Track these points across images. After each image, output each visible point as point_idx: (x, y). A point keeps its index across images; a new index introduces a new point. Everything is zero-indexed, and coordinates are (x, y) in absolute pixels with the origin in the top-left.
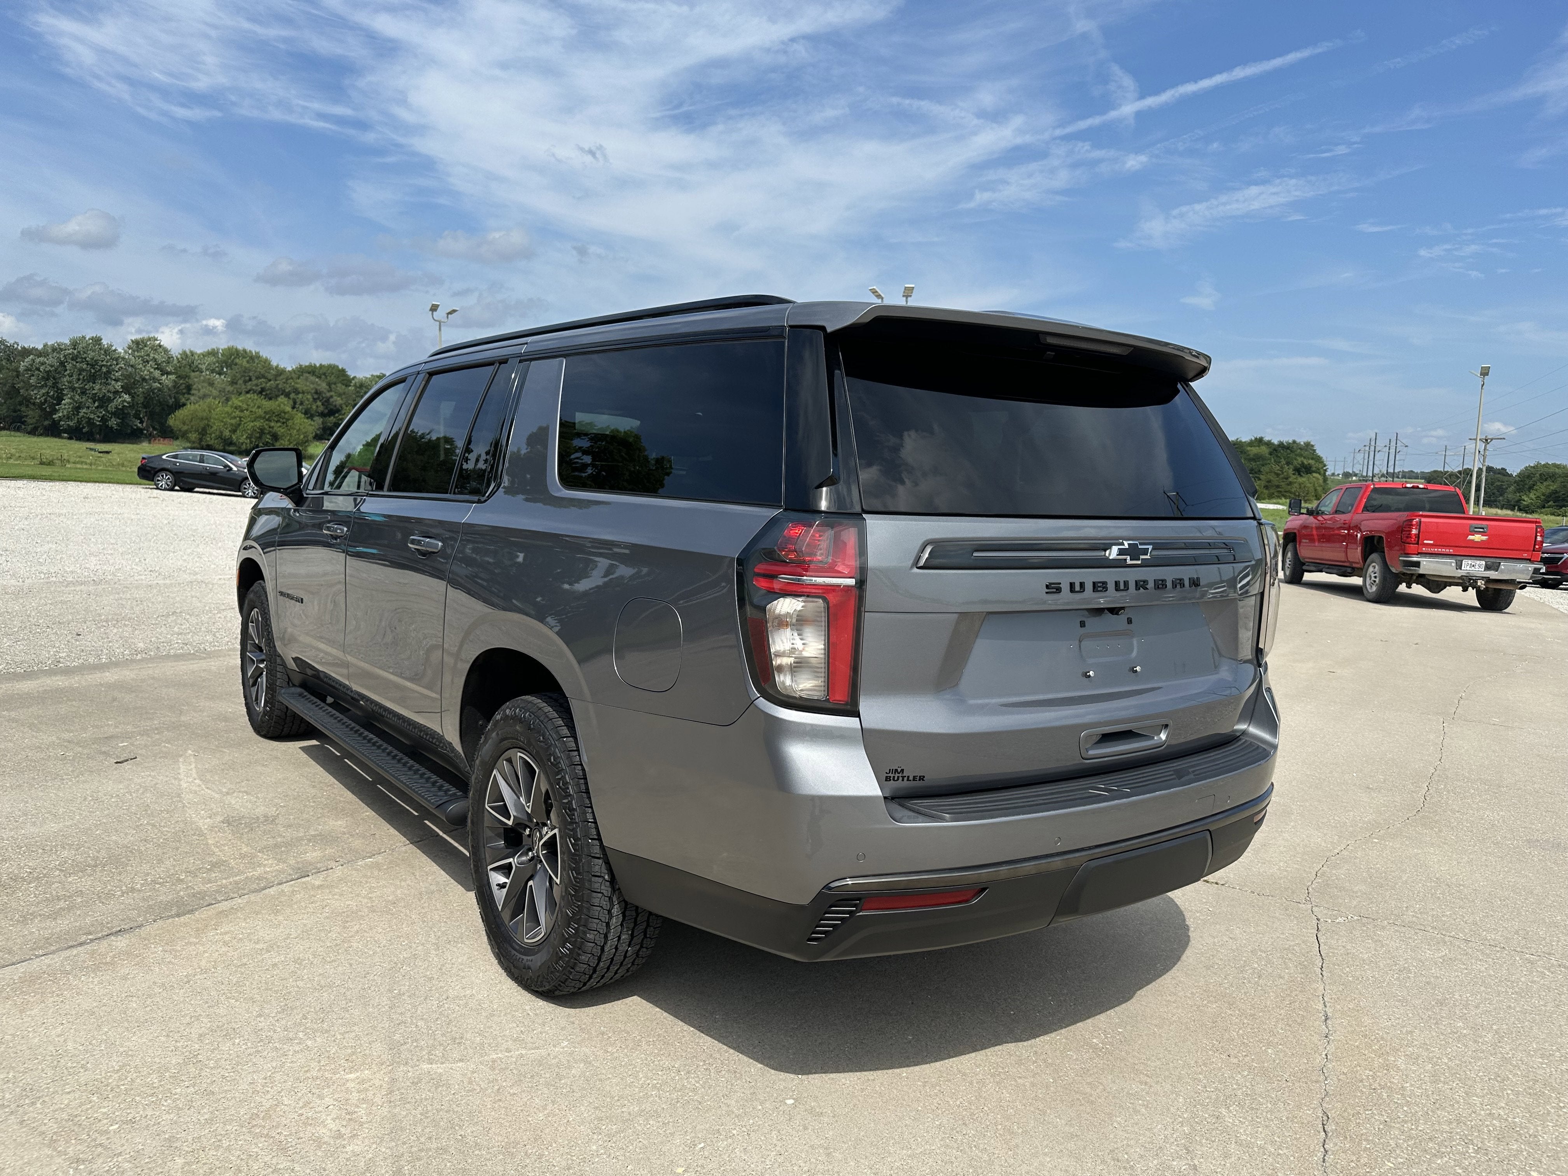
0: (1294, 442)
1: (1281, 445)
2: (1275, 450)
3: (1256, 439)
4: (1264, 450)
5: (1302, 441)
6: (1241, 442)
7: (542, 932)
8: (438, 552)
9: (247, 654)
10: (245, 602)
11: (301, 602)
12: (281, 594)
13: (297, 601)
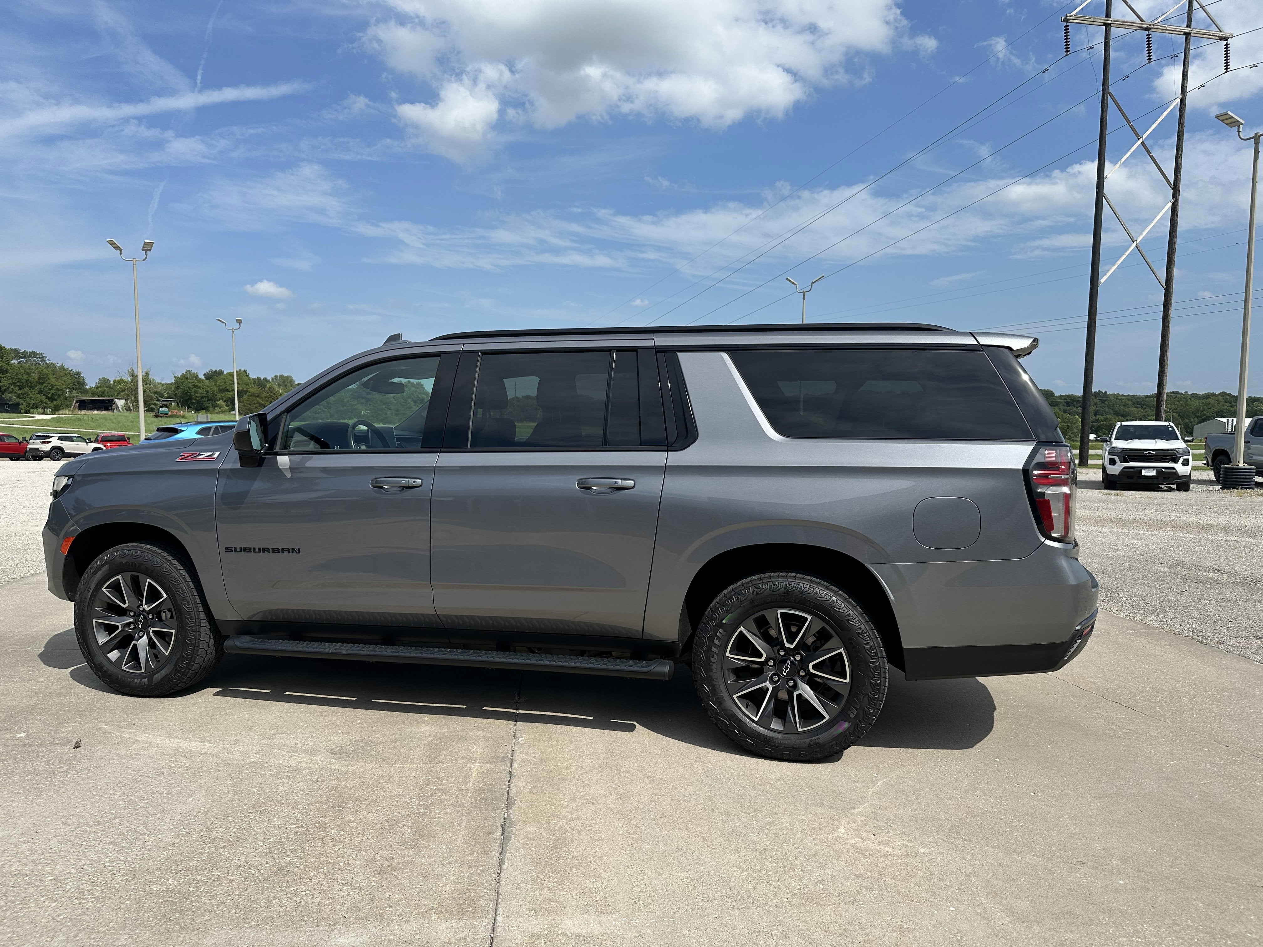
7: (825, 718)
8: (634, 487)
9: (94, 620)
10: (91, 568)
11: (292, 553)
12: (228, 550)
13: (283, 552)
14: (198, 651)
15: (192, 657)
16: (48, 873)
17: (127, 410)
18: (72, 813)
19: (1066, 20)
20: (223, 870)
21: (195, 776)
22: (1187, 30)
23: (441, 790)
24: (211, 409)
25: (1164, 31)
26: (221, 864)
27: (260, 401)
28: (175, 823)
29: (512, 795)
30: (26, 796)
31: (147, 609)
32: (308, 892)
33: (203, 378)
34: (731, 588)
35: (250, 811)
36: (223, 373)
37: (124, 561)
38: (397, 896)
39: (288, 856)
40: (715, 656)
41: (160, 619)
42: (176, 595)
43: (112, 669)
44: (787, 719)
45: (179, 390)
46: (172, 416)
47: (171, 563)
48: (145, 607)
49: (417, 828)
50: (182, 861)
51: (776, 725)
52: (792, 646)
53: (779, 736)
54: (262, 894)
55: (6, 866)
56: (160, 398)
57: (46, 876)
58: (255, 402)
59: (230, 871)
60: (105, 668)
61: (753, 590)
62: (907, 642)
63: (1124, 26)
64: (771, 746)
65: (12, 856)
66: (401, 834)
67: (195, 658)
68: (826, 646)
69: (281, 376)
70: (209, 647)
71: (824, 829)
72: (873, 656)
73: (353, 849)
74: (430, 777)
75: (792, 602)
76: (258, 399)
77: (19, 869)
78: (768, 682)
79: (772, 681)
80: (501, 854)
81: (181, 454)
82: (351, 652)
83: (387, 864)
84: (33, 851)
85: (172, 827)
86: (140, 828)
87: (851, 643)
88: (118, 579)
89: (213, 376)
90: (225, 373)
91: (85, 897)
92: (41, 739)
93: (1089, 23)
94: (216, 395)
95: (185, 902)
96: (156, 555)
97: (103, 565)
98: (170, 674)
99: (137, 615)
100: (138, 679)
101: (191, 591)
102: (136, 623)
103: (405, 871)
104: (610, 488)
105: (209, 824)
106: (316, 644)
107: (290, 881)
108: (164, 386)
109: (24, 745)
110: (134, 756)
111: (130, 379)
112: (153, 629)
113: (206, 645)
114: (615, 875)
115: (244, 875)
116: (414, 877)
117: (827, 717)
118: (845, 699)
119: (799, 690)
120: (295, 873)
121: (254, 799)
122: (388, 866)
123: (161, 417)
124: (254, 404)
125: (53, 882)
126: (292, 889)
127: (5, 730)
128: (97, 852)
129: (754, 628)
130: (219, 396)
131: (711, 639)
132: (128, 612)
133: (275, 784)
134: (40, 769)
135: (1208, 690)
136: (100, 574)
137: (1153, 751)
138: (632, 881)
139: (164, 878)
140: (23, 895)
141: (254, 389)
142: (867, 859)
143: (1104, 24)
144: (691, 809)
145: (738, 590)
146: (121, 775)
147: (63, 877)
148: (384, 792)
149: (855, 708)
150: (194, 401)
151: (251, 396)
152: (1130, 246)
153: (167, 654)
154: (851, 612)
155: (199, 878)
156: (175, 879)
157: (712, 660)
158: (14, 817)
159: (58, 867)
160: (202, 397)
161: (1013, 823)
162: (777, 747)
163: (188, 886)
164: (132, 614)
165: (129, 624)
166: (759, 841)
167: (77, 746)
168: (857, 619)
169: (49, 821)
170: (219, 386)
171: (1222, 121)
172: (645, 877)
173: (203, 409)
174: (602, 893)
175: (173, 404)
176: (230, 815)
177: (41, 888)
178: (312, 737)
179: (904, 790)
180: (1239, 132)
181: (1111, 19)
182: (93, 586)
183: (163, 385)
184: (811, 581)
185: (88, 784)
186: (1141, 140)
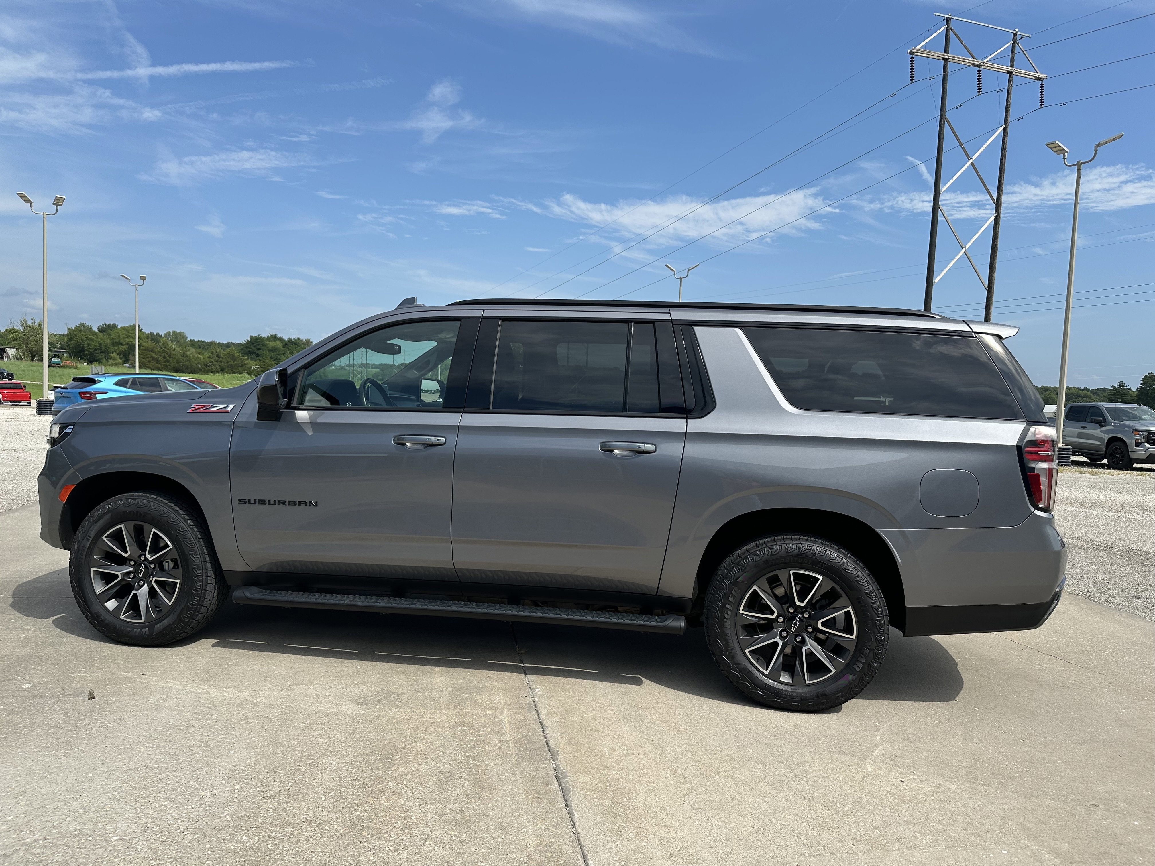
0: (299, 339)
1: (290, 340)
2: (286, 344)
3: (272, 336)
4: (279, 344)
5: (303, 338)
6: (261, 337)
7: (832, 671)
8: (655, 452)
9: (92, 569)
10: (91, 516)
11: (310, 505)
12: (242, 501)
13: (299, 505)
14: (203, 601)
15: (197, 607)
16: (112, 833)
17: (18, 359)
18: (112, 768)
19: (912, 53)
20: (295, 825)
21: (228, 728)
22: (1010, 69)
23: (483, 741)
24: (104, 361)
25: (991, 69)
26: (290, 820)
27: (154, 355)
28: (225, 777)
29: (552, 745)
30: (57, 750)
31: (150, 559)
32: (392, 848)
33: (97, 331)
34: (745, 548)
35: (298, 764)
36: (117, 328)
37: (128, 510)
38: (483, 850)
39: (356, 810)
40: (729, 613)
41: (162, 569)
42: (183, 545)
43: (109, 618)
44: (796, 672)
45: (72, 342)
46: (63, 367)
47: (179, 513)
48: (148, 557)
49: (474, 779)
50: (249, 817)
51: (785, 678)
52: (803, 605)
53: (788, 689)
54: (346, 850)
55: (62, 825)
56: (52, 349)
57: (111, 835)
58: (149, 356)
59: (303, 827)
60: (102, 617)
61: (768, 551)
62: (911, 601)
63: (959, 62)
64: (781, 697)
65: (65, 815)
66: (461, 786)
67: (200, 608)
68: (835, 605)
69: (174, 332)
70: (213, 598)
71: (856, 776)
72: (879, 614)
73: (419, 802)
74: (465, 728)
75: (805, 563)
76: (151, 353)
77: (78, 828)
78: (778, 638)
79: (781, 637)
80: (566, 805)
81: (193, 406)
82: (366, 603)
83: (459, 817)
84: (87, 810)
85: (224, 782)
86: (191, 783)
87: (859, 602)
88: (121, 528)
89: (105, 329)
90: (119, 327)
91: (161, 857)
92: (50, 690)
93: (931, 56)
94: (109, 348)
95: (269, 861)
96: (162, 505)
97: (105, 514)
98: (173, 624)
99: (137, 565)
100: (137, 629)
101: (198, 541)
102: (136, 572)
103: (481, 824)
104: (632, 451)
105: (261, 778)
106: (328, 596)
107: (369, 836)
108: (57, 337)
109: (34, 696)
110: (155, 708)
111: (22, 329)
112: (155, 578)
113: (211, 595)
114: (684, 825)
115: (319, 831)
116: (493, 830)
117: (834, 671)
118: (851, 654)
119: (807, 645)
120: (370, 828)
121: (297, 752)
122: (462, 820)
123: (54, 367)
124: (148, 358)
125: (121, 842)
126: (374, 845)
127: (8, 680)
128: (155, 809)
129: (767, 587)
130: (112, 348)
131: (726, 596)
132: (128, 562)
133: (313, 736)
134: (61, 721)
135: (1121, 645)
136: (100, 523)
137: (1103, 701)
138: (703, 830)
139: (237, 835)
140: (94, 857)
141: (149, 344)
142: (908, 805)
143: (943, 59)
144: (727, 758)
145: (752, 551)
146: (149, 727)
147: (129, 837)
148: (426, 743)
149: (861, 662)
150: (87, 352)
151: (145, 350)
152: (960, 251)
153: (170, 604)
154: (859, 573)
155: (273, 834)
156: (248, 836)
157: (726, 616)
158: (52, 773)
159: (119, 825)
160: (95, 350)
161: (1018, 769)
162: (787, 698)
163: (265, 844)
164: (132, 563)
165: (129, 573)
166: (802, 789)
167: (91, 697)
168: (865, 580)
169: (91, 777)
170: (113, 339)
171: (1051, 148)
172: (714, 826)
173: (96, 361)
174: (680, 843)
175: (65, 355)
176: (279, 769)
177: (110, 848)
178: (331, 687)
179: (909, 738)
180: (1064, 159)
181: (949, 55)
182: (92, 534)
183: (55, 336)
184: (822, 544)
185: (118, 737)
186: (970, 161)
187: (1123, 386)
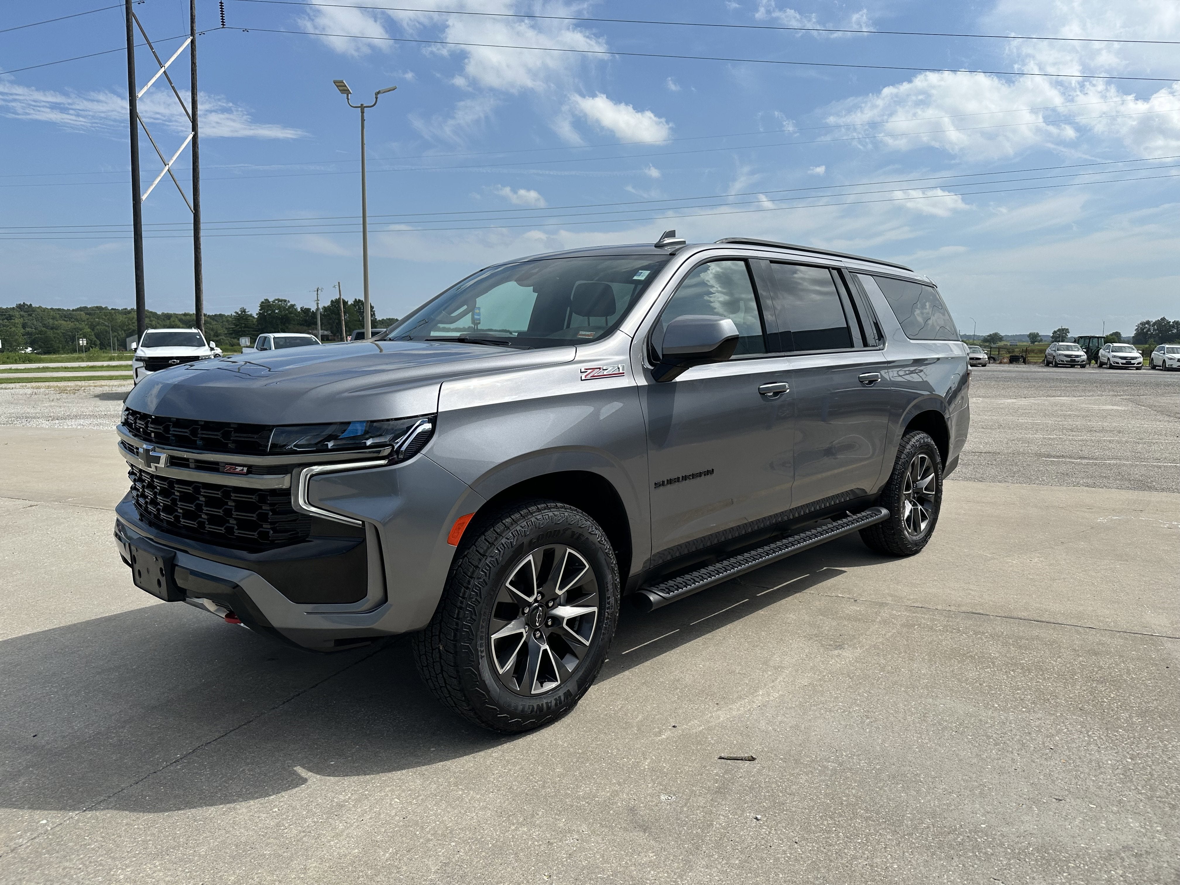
7: (928, 518)
9: (493, 638)
12: (657, 485)
13: (700, 476)
48: (558, 591)
53: (918, 538)
64: (916, 545)
88: (529, 561)
99: (532, 610)
102: (532, 621)
129: (911, 471)
132: (523, 610)
152: (162, 170)
164: (527, 611)
171: (337, 86)
180: (349, 99)
186: (163, 70)
187: (244, 311)
